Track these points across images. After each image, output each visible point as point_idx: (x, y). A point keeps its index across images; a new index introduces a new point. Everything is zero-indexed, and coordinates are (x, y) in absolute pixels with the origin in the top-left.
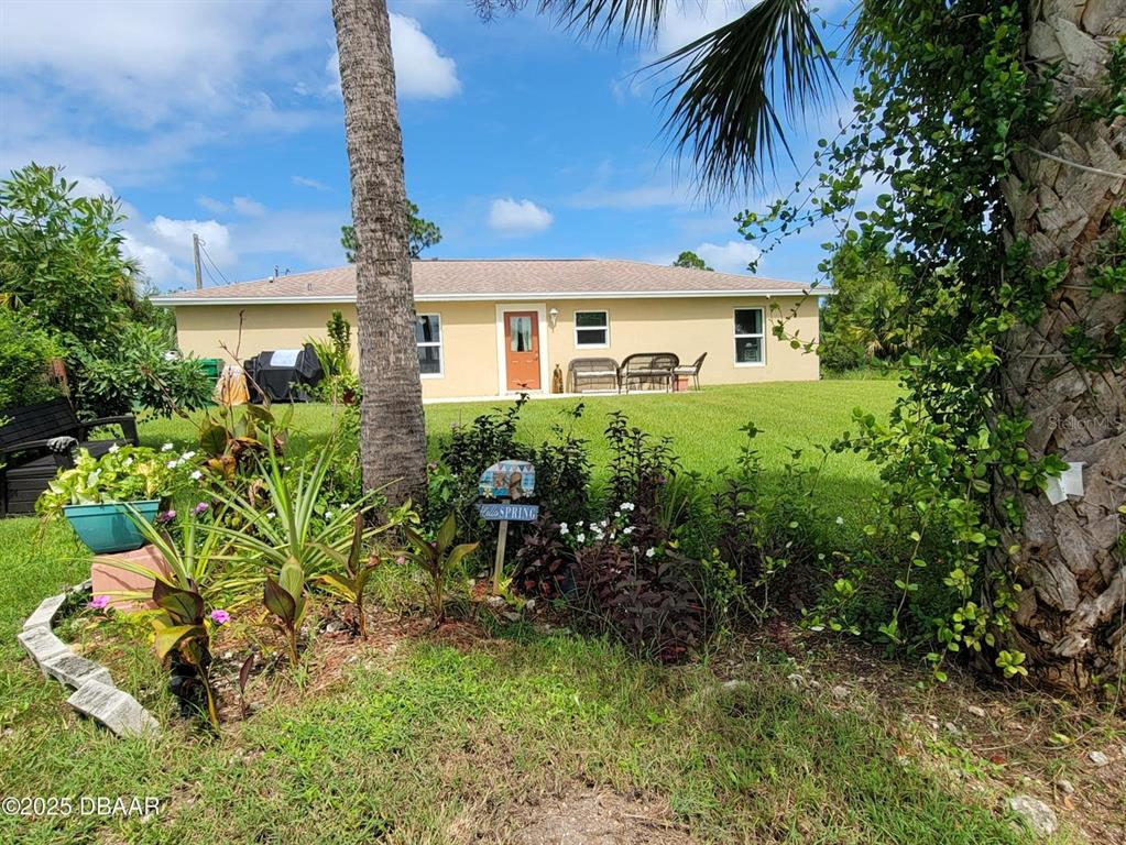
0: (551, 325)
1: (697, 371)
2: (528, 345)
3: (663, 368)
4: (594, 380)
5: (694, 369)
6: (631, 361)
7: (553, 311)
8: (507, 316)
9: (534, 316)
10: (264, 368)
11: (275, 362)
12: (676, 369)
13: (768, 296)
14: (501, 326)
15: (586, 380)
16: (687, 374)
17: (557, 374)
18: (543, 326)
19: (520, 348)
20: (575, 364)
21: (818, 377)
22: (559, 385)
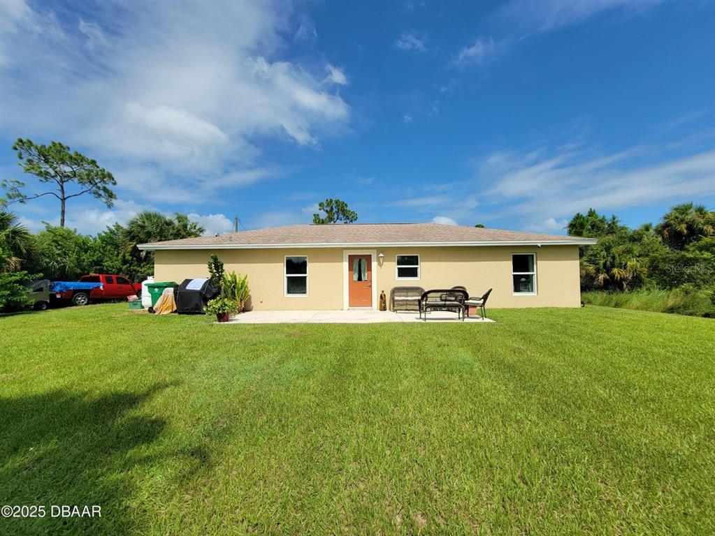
0: (380, 265)
1: (484, 303)
2: (365, 277)
3: (457, 299)
4: (408, 303)
5: (482, 302)
6: (429, 295)
7: (381, 255)
8: (351, 258)
9: (369, 258)
12: (466, 301)
13: (539, 245)
14: (346, 264)
15: (401, 303)
16: (474, 306)
17: (382, 298)
18: (374, 264)
19: (360, 279)
20: (396, 290)
21: (579, 305)
22: (383, 305)
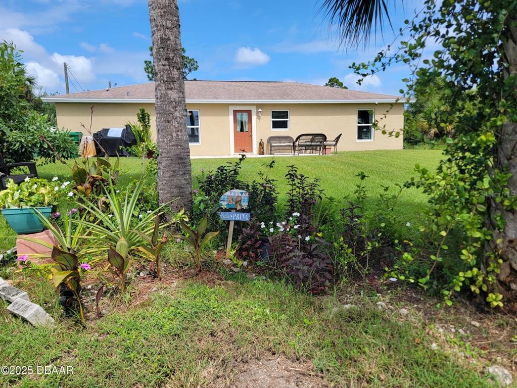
0: (258, 118)
1: (336, 144)
2: (246, 128)
3: (318, 142)
4: (281, 148)
5: (334, 143)
6: (301, 138)
7: (260, 110)
8: (235, 112)
9: (249, 113)
10: (105, 138)
11: (111, 134)
12: (325, 143)
13: (377, 103)
14: (231, 118)
15: (276, 148)
16: (330, 145)
17: (261, 144)
18: (254, 118)
19: (242, 130)
20: (271, 139)
21: (402, 148)
22: (262, 150)
